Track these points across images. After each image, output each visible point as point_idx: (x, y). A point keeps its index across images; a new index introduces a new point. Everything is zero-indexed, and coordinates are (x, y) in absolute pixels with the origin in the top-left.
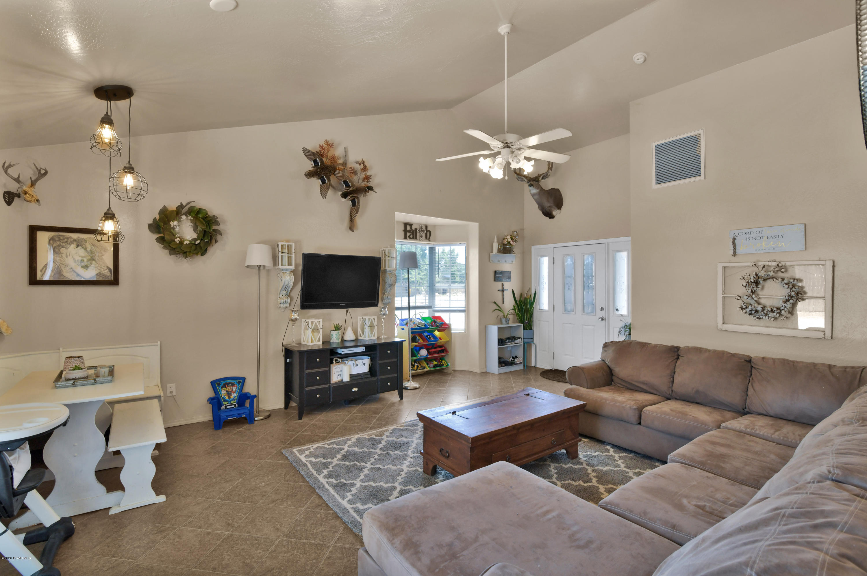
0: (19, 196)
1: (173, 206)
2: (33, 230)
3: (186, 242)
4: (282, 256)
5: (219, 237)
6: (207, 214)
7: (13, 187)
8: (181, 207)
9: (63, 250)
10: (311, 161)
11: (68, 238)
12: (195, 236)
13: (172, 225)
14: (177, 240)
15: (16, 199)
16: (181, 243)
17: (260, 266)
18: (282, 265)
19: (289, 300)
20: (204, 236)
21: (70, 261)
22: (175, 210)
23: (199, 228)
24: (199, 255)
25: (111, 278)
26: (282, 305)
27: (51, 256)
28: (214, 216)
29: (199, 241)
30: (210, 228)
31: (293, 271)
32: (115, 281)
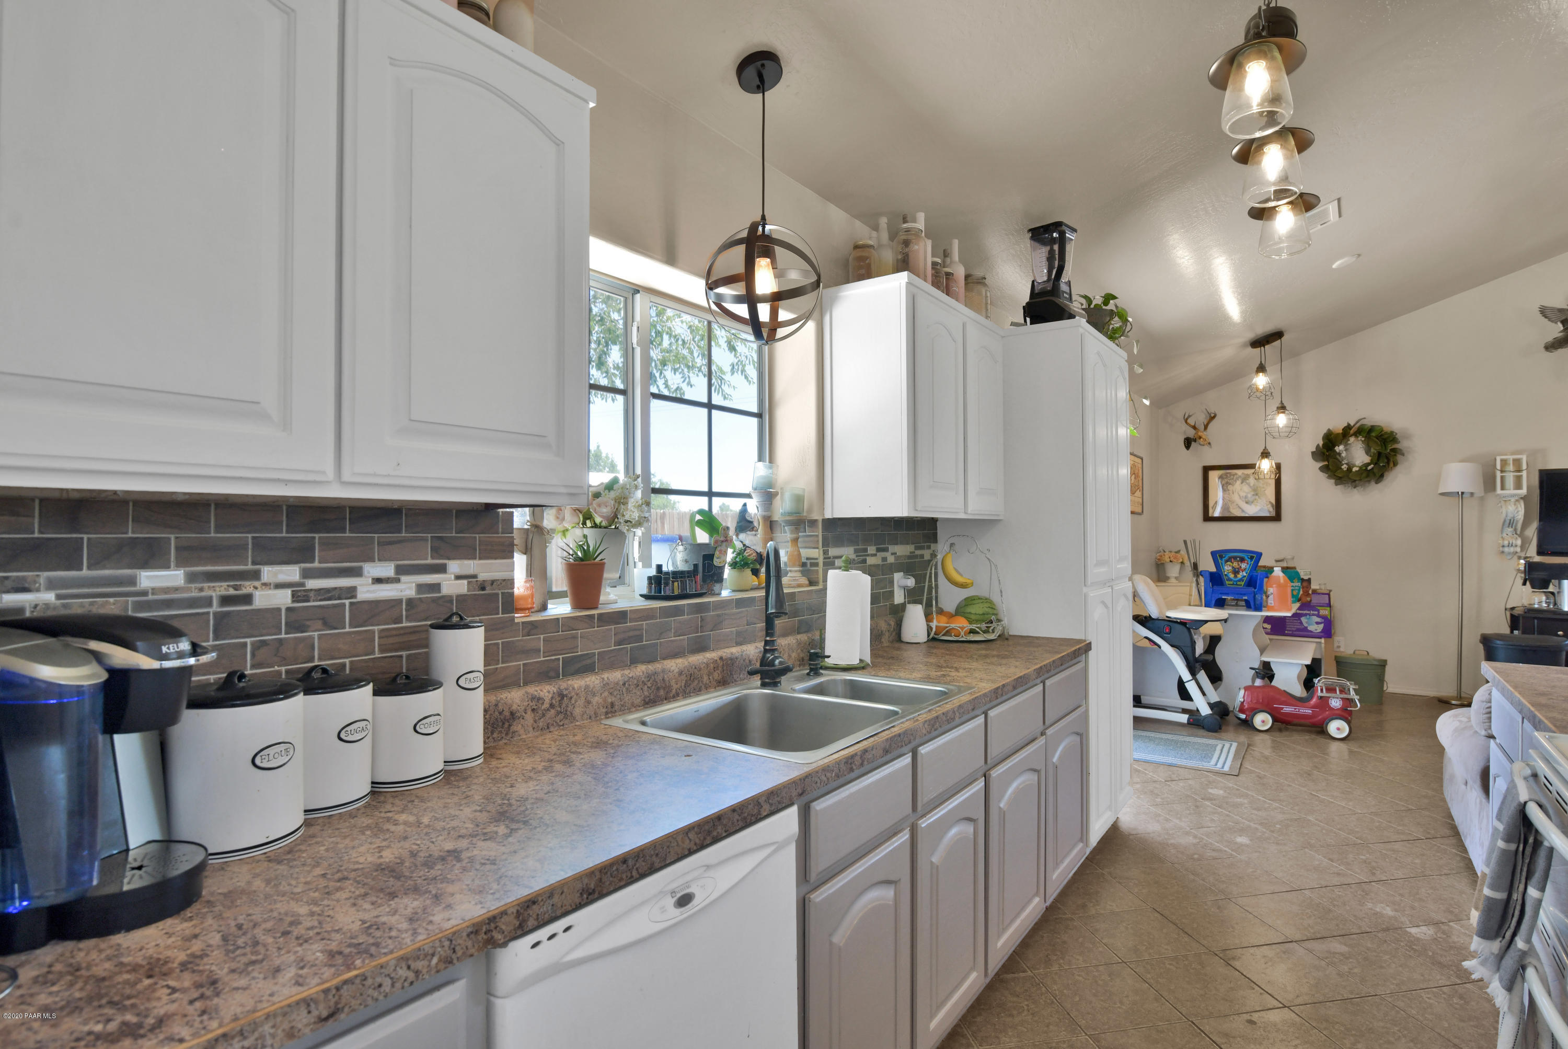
0: (1195, 440)
1: (1337, 426)
2: (1206, 470)
3: (1355, 469)
4: (1502, 478)
5: (1399, 457)
6: (1382, 431)
7: (1191, 433)
8: (1348, 428)
9: (1230, 487)
10: (1556, 323)
11: (1234, 475)
12: (1367, 459)
13: (1337, 451)
14: (1344, 467)
15: (1193, 443)
16: (1349, 469)
17: (1463, 493)
18: (1503, 488)
19: (1519, 542)
20: (1378, 459)
21: (1236, 497)
22: (1341, 432)
23: (1372, 450)
24: (1373, 483)
25: (1273, 514)
26: (1506, 549)
27: (1220, 493)
28: (1392, 432)
29: (1372, 466)
30: (1386, 449)
31: (1524, 498)
32: (1277, 517)
